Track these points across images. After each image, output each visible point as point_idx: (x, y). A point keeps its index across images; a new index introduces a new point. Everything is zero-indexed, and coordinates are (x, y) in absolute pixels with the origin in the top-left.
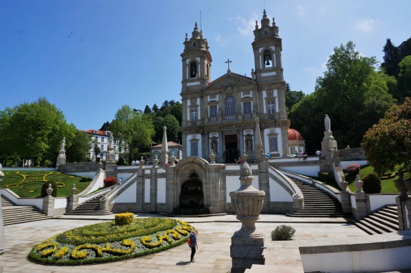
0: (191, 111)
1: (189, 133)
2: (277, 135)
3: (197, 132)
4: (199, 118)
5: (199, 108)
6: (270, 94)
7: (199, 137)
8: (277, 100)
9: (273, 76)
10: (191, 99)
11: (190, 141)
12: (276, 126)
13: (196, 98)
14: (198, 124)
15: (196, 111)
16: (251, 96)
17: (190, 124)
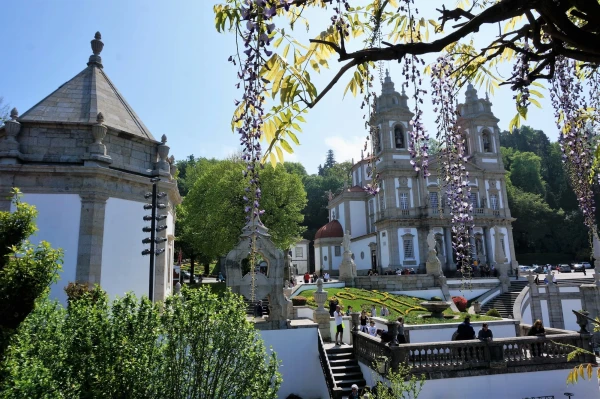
0: (401, 195)
1: (401, 226)
2: (502, 235)
3: (411, 225)
4: (412, 206)
5: (411, 191)
6: (493, 185)
7: (414, 231)
8: (500, 193)
9: (494, 164)
10: (400, 178)
11: (403, 236)
12: (502, 225)
13: (406, 177)
14: (412, 213)
15: (407, 195)
16: (477, 185)
17: (400, 213)
